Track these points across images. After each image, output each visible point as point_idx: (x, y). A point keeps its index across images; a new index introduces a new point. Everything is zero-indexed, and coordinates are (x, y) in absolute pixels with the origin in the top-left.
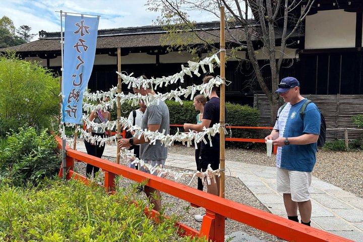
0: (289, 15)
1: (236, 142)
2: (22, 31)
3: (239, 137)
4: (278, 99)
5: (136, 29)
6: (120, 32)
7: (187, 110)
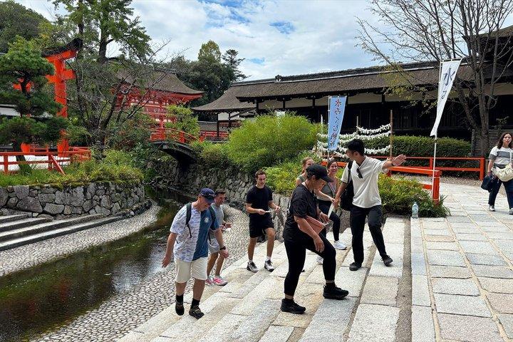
0: (497, 62)
1: (449, 171)
2: (228, 56)
3: (452, 167)
4: (487, 134)
5: (363, 70)
6: (349, 74)
7: (407, 144)
